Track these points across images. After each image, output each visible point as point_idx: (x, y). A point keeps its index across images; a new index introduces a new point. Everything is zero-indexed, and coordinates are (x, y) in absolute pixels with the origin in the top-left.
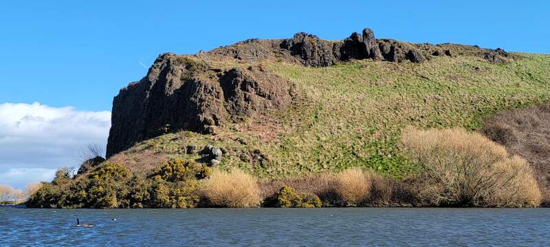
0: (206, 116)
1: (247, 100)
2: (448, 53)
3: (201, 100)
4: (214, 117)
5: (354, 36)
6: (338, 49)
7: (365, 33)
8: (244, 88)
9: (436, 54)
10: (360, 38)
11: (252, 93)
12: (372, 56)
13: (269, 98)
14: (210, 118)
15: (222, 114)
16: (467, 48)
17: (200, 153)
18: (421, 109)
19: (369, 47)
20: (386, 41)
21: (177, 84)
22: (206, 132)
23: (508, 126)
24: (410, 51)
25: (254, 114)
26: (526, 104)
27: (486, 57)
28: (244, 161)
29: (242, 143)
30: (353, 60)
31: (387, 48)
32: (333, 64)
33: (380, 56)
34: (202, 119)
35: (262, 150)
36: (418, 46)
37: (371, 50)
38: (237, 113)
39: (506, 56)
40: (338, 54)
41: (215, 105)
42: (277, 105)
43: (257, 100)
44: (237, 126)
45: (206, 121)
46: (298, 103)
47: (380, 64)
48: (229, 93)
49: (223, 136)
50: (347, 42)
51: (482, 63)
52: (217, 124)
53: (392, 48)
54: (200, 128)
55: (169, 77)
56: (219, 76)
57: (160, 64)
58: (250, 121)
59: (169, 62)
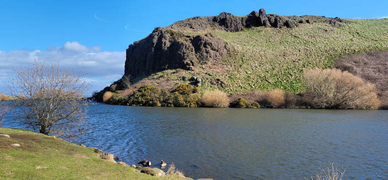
0: (187, 61)
1: (207, 52)
2: (308, 22)
3: (184, 53)
4: (191, 62)
5: (253, 13)
6: (244, 21)
8: (205, 46)
9: (301, 22)
10: (257, 14)
11: (209, 49)
12: (264, 24)
13: (217, 51)
14: (189, 62)
15: (195, 60)
16: (318, 18)
17: (190, 80)
18: (298, 55)
19: (263, 19)
20: (271, 15)
21: (168, 44)
22: (188, 69)
24: (286, 21)
25: (211, 60)
27: (330, 23)
28: (212, 84)
29: (209, 75)
30: (253, 27)
31: (273, 20)
32: (242, 30)
33: (269, 25)
34: (185, 63)
35: (220, 79)
36: (290, 18)
37: (264, 21)
38: (202, 60)
39: (341, 21)
40: (245, 24)
41: (191, 56)
42: (221, 55)
43: (212, 52)
44: (204, 66)
45: (187, 64)
46: (232, 53)
47: (269, 29)
48: (198, 49)
49: (198, 71)
50: (249, 17)
51: (329, 27)
52: (193, 65)
53: (276, 20)
54: (185, 67)
55: (163, 40)
56: (190, 39)
57: (157, 33)
58: (210, 64)
59: (161, 32)
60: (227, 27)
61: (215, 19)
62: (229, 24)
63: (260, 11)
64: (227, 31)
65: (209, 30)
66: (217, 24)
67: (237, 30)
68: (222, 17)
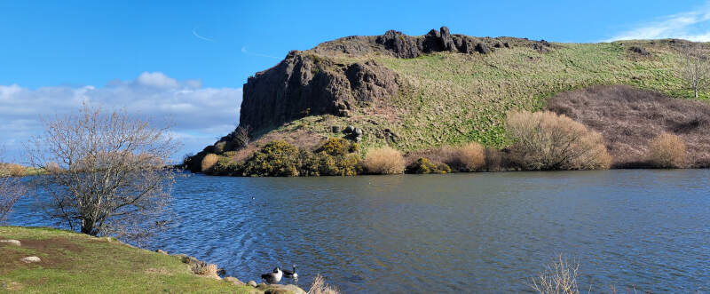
0: (340, 102)
1: (369, 89)
2: (506, 45)
3: (334, 90)
4: (346, 103)
5: (433, 32)
6: (421, 43)
7: (442, 30)
8: (366, 79)
9: (497, 46)
10: (438, 34)
11: (372, 83)
12: (449, 48)
13: (384, 87)
14: (343, 104)
15: (352, 101)
16: (519, 41)
17: (344, 132)
18: (498, 92)
19: (446, 41)
20: (457, 36)
21: (310, 76)
22: (342, 115)
23: (567, 106)
24: (478, 45)
25: (375, 100)
26: (576, 87)
27: (536, 48)
28: (379, 137)
29: (374, 123)
30: (434, 53)
31: (460, 42)
32: (418, 56)
33: (455, 49)
34: (337, 104)
35: (390, 129)
36: (482, 39)
37: (448, 44)
38: (363, 100)
39: (549, 46)
40: (422, 47)
41: (345, 94)
42: (390, 92)
43: (376, 88)
44: (365, 110)
45: (340, 106)
46: (405, 90)
47: (456, 55)
48: (355, 84)
49: (356, 117)
50: (427, 37)
51: (534, 53)
52: (348, 108)
53: (464, 42)
54: (337, 111)
55: (303, 70)
56: (344, 69)
57: (292, 60)
58: (373, 106)
59: (299, 58)
60: (397, 52)
61: (379, 40)
62: (400, 48)
63: (442, 29)
64: (397, 57)
65: (371, 55)
66: (382, 47)
67: (411, 56)
68: (390, 37)
